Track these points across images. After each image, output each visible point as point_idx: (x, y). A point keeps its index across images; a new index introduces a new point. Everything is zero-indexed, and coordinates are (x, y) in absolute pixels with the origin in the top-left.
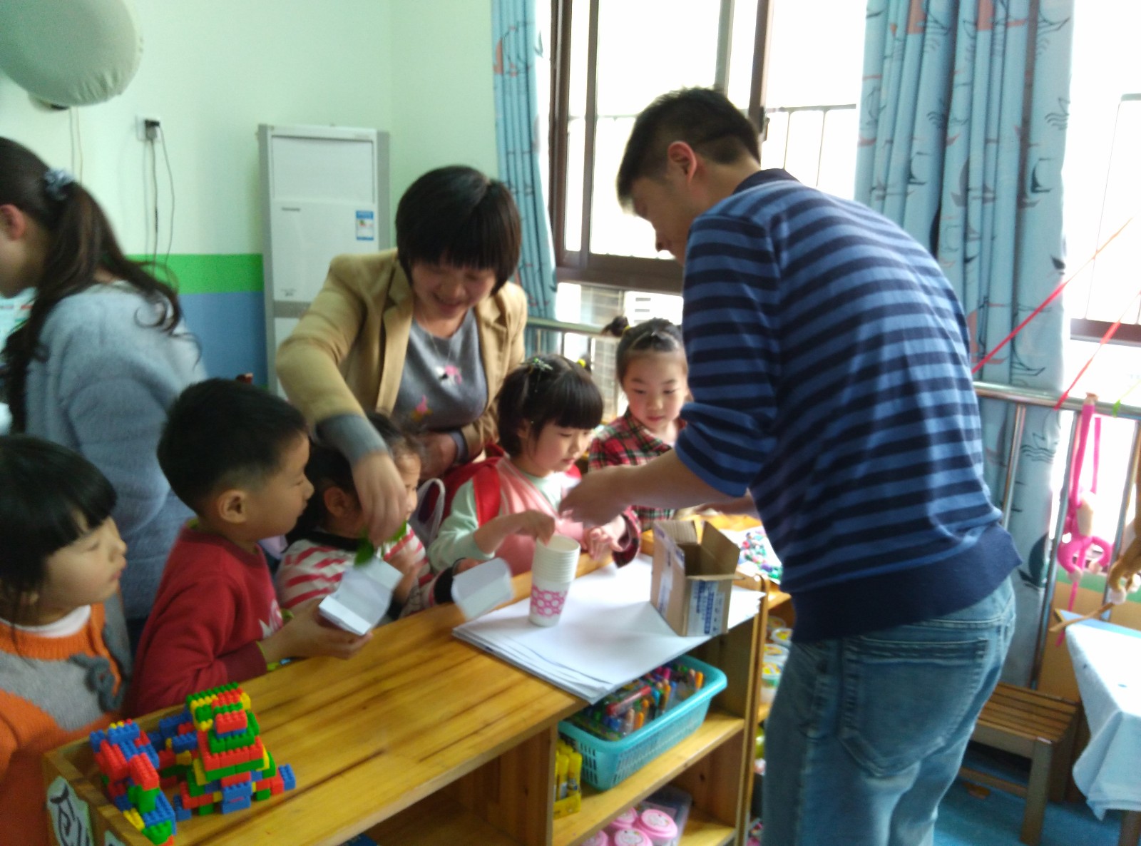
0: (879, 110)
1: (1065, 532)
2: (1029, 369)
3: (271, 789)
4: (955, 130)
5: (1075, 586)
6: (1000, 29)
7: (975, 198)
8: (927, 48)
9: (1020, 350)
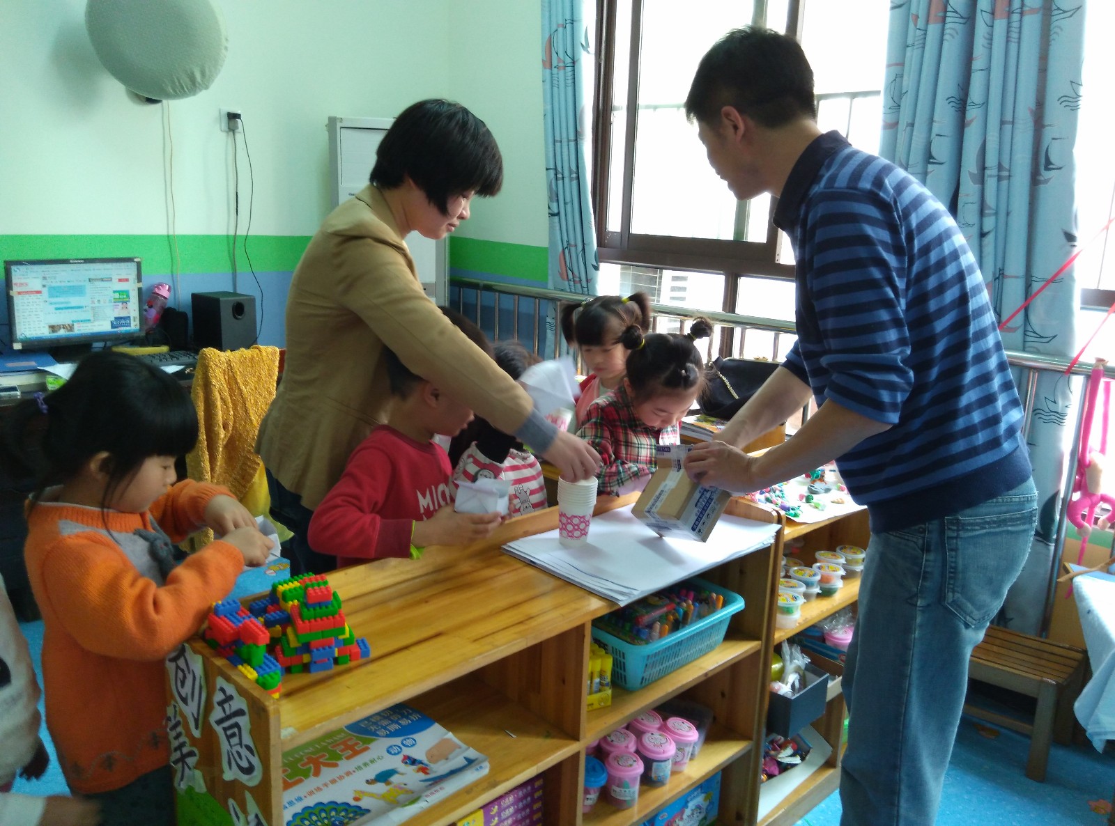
0: (901, 95)
1: (1075, 490)
2: (1041, 337)
3: (350, 656)
4: (973, 113)
5: (1084, 541)
6: (1016, 17)
7: (990, 176)
8: (947, 37)
9: (1033, 319)
